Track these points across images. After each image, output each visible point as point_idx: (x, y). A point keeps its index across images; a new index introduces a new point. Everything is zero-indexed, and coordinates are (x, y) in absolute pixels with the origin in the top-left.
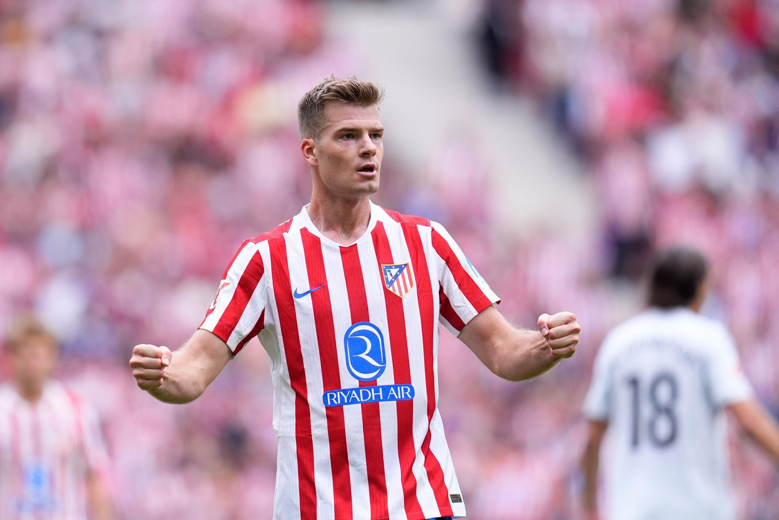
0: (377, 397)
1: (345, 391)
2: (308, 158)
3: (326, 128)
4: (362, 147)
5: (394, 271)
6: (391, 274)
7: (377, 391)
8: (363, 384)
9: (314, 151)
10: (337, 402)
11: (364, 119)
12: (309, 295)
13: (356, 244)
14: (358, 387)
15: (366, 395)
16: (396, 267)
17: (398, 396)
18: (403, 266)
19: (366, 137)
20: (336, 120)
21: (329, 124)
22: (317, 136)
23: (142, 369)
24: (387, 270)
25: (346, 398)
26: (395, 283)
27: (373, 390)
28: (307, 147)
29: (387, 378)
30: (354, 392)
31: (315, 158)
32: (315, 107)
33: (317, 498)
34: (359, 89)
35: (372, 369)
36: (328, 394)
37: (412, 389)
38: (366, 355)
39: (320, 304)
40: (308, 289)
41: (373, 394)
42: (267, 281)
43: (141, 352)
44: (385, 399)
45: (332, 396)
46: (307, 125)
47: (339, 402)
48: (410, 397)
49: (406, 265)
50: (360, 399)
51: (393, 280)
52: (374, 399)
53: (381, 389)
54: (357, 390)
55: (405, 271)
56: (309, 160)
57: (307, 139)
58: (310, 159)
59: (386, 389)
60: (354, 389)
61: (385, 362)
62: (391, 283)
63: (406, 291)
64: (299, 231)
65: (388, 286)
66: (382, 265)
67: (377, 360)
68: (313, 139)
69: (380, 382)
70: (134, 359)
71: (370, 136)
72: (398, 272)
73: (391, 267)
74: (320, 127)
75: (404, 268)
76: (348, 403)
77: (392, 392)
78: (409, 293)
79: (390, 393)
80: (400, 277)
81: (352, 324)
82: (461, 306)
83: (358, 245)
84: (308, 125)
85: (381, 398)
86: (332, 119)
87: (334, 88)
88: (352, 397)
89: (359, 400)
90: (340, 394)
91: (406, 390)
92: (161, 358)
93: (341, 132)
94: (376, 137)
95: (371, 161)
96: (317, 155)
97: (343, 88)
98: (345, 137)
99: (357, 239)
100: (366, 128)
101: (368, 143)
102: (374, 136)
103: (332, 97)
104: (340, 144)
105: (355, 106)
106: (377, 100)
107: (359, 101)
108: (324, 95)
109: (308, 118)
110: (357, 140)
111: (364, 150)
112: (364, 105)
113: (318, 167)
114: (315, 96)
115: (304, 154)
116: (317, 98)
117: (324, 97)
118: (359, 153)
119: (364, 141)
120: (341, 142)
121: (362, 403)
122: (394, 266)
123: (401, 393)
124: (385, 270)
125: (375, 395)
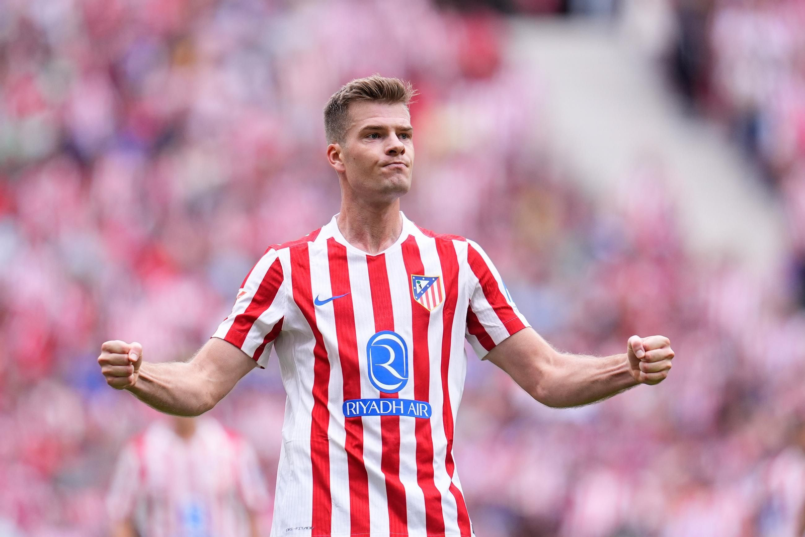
0: (398, 410)
1: (365, 401)
2: (334, 163)
3: (350, 129)
4: (389, 145)
5: (424, 283)
6: (420, 286)
7: (398, 404)
8: (384, 395)
9: (340, 155)
10: (356, 412)
11: (390, 117)
12: (332, 301)
13: (384, 254)
14: (379, 398)
15: (386, 407)
16: (426, 279)
17: (417, 413)
18: (433, 279)
19: (393, 135)
20: (360, 118)
21: (354, 124)
22: (341, 139)
24: (416, 281)
25: (365, 408)
26: (424, 296)
27: (394, 402)
28: (333, 152)
29: (408, 393)
30: (374, 403)
31: (342, 163)
32: (339, 107)
33: (332, 505)
34: (383, 86)
35: (393, 380)
36: (348, 404)
37: (429, 407)
38: (389, 365)
39: (343, 312)
40: (331, 296)
41: (394, 407)
42: (287, 289)
44: (405, 414)
45: (351, 406)
46: (332, 130)
47: (358, 413)
48: (427, 415)
49: (437, 278)
50: (380, 410)
51: (422, 292)
52: (394, 412)
53: (402, 402)
54: (377, 402)
55: (435, 284)
56: (335, 166)
57: (332, 144)
58: (336, 164)
59: (407, 403)
60: (375, 400)
61: (407, 376)
62: (420, 295)
63: (435, 305)
64: (326, 241)
65: (416, 297)
66: (412, 275)
67: (400, 371)
68: (339, 144)
69: (402, 395)
71: (398, 135)
72: (428, 284)
73: (421, 278)
74: (344, 129)
75: (434, 281)
76: (367, 414)
77: (412, 408)
78: (437, 307)
79: (410, 409)
80: (429, 290)
81: (376, 332)
82: (493, 326)
83: (386, 255)
84: (333, 129)
85: (402, 412)
86: (356, 118)
87: (357, 85)
88: (371, 408)
89: (378, 412)
90: (359, 404)
91: (423, 408)
93: (366, 130)
94: (404, 136)
95: (399, 159)
96: (343, 160)
97: (366, 84)
98: (371, 137)
99: (385, 249)
100: (393, 127)
101: (395, 141)
102: (402, 135)
103: (356, 95)
104: (365, 143)
105: (380, 103)
106: (404, 98)
107: (383, 98)
108: (347, 94)
109: (333, 121)
110: (383, 139)
111: (391, 147)
112: (390, 102)
113: (345, 171)
114: (339, 97)
115: (330, 160)
116: (341, 98)
117: (347, 96)
118: (384, 151)
119: (391, 140)
120: (366, 142)
121: (382, 416)
122: (424, 277)
123: (419, 409)
124: (414, 281)
125: (396, 408)
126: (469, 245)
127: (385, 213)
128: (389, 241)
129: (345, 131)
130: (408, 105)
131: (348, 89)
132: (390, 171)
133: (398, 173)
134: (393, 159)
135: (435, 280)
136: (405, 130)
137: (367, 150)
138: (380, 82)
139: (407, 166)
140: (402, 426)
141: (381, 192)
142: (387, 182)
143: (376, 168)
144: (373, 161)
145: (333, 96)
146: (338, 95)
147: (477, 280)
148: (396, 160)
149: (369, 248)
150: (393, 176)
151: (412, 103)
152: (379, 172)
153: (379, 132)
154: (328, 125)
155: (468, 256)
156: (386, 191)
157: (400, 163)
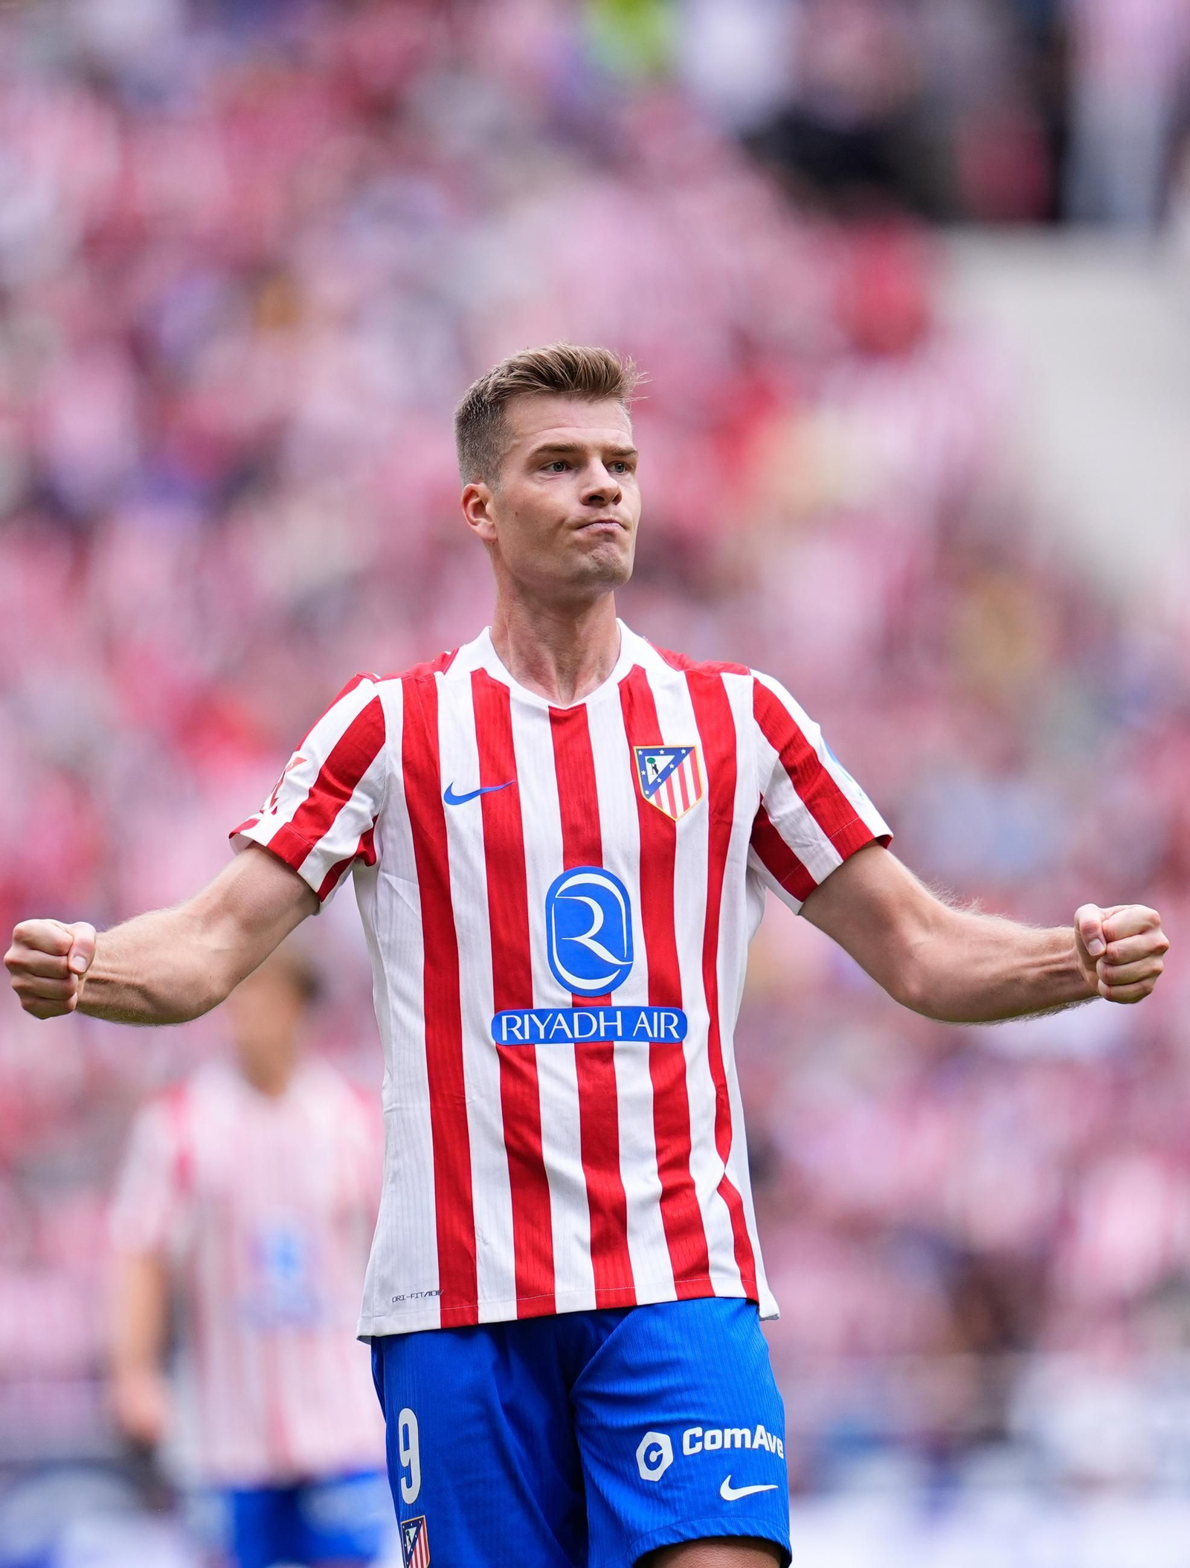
0: (611, 1030)
1: (542, 1014)
2: (475, 524)
3: (511, 452)
4: (588, 485)
5: (662, 761)
6: (655, 768)
7: (610, 1017)
8: (582, 1001)
9: (488, 507)
10: (523, 1035)
11: (590, 427)
12: (478, 798)
13: (584, 705)
14: (571, 1007)
15: (585, 1025)
16: (668, 751)
17: (653, 1034)
18: (683, 751)
19: (597, 465)
20: (529, 431)
21: (515, 442)
22: (490, 473)
23: (29, 976)
24: (647, 758)
25: (542, 1028)
26: (663, 788)
27: (601, 1014)
28: (473, 501)
29: (634, 992)
30: (560, 1017)
31: (490, 523)
32: (486, 408)
34: (576, 364)
35: (600, 969)
36: (504, 1018)
37: (683, 1019)
38: (590, 938)
39: (500, 821)
40: (477, 786)
41: (602, 1024)
42: (390, 762)
43: (28, 939)
44: (627, 1036)
45: (511, 1023)
46: (472, 455)
47: (527, 1037)
48: (676, 1036)
49: (690, 750)
50: (572, 1032)
51: (659, 780)
52: (602, 1034)
53: (619, 1014)
54: (568, 1014)
55: (687, 762)
56: (477, 528)
57: (472, 485)
58: (480, 525)
59: (631, 1014)
60: (563, 1011)
61: (630, 957)
62: (654, 787)
63: (686, 805)
64: (470, 674)
65: (647, 792)
66: (636, 746)
67: (615, 949)
68: (486, 483)
69: (618, 1000)
70: (13, 953)
71: (607, 465)
72: (672, 762)
73: (656, 752)
74: (497, 452)
75: (684, 756)
76: (547, 1041)
77: (642, 1022)
78: (691, 812)
79: (638, 1025)
80: (675, 775)
81: (565, 869)
82: (808, 843)
83: (588, 707)
84: (474, 454)
85: (620, 1033)
86: (521, 431)
87: (522, 360)
88: (555, 1027)
89: (570, 1036)
90: (530, 1019)
91: (669, 1021)
92: (67, 955)
93: (540, 454)
94: (619, 467)
95: (609, 513)
96: (493, 517)
97: (541, 360)
98: (552, 468)
99: (586, 694)
100: (596, 448)
101: (601, 478)
102: (616, 465)
103: (520, 382)
104: (540, 481)
105: (570, 398)
106: (620, 388)
107: (576, 387)
108: (503, 380)
109: (473, 437)
110: (577, 472)
111: (592, 489)
112: (590, 398)
113: (497, 539)
114: (486, 387)
115: (468, 518)
116: (490, 389)
117: (503, 384)
118: (579, 495)
119: (592, 475)
120: (541, 478)
121: (578, 1044)
122: (663, 749)
123: (658, 1026)
124: (641, 758)
125: (605, 1026)
126: (756, 682)
127: (583, 622)
128: (594, 679)
129: (498, 458)
130: (628, 406)
131: (505, 372)
132: (591, 538)
133: (607, 540)
134: (597, 514)
135: (687, 753)
136: (623, 453)
137: (542, 496)
138: (571, 355)
139: (625, 527)
140: (620, 1063)
141: (573, 582)
142: (585, 561)
143: (561, 532)
144: (556, 519)
145: (474, 385)
146: (483, 384)
147: (775, 754)
148: (603, 514)
149: (556, 690)
150: (596, 548)
151: (636, 399)
152: (567, 541)
153: (568, 457)
154: (464, 444)
155: (755, 705)
156: (582, 577)
157: (611, 521)
